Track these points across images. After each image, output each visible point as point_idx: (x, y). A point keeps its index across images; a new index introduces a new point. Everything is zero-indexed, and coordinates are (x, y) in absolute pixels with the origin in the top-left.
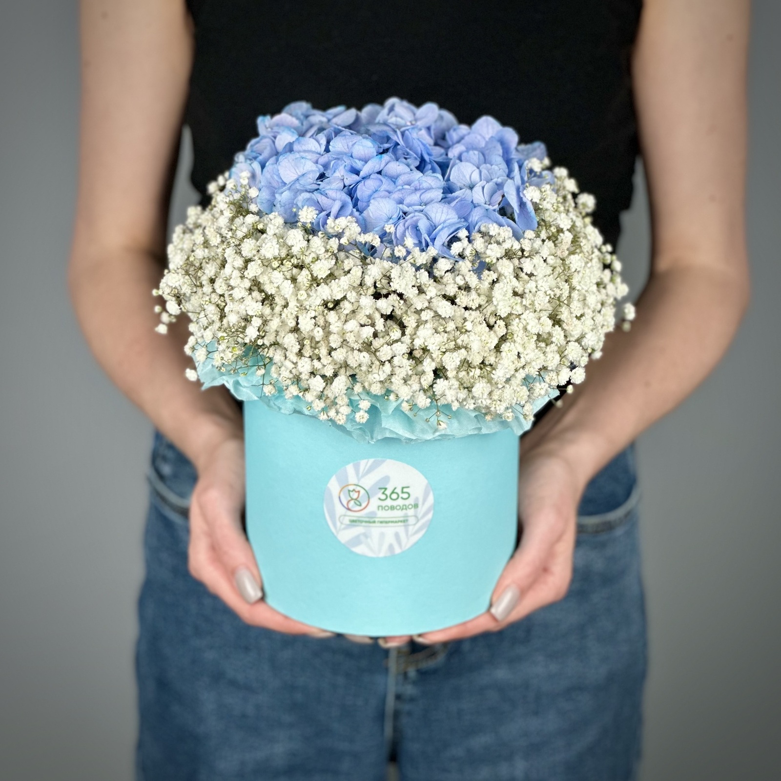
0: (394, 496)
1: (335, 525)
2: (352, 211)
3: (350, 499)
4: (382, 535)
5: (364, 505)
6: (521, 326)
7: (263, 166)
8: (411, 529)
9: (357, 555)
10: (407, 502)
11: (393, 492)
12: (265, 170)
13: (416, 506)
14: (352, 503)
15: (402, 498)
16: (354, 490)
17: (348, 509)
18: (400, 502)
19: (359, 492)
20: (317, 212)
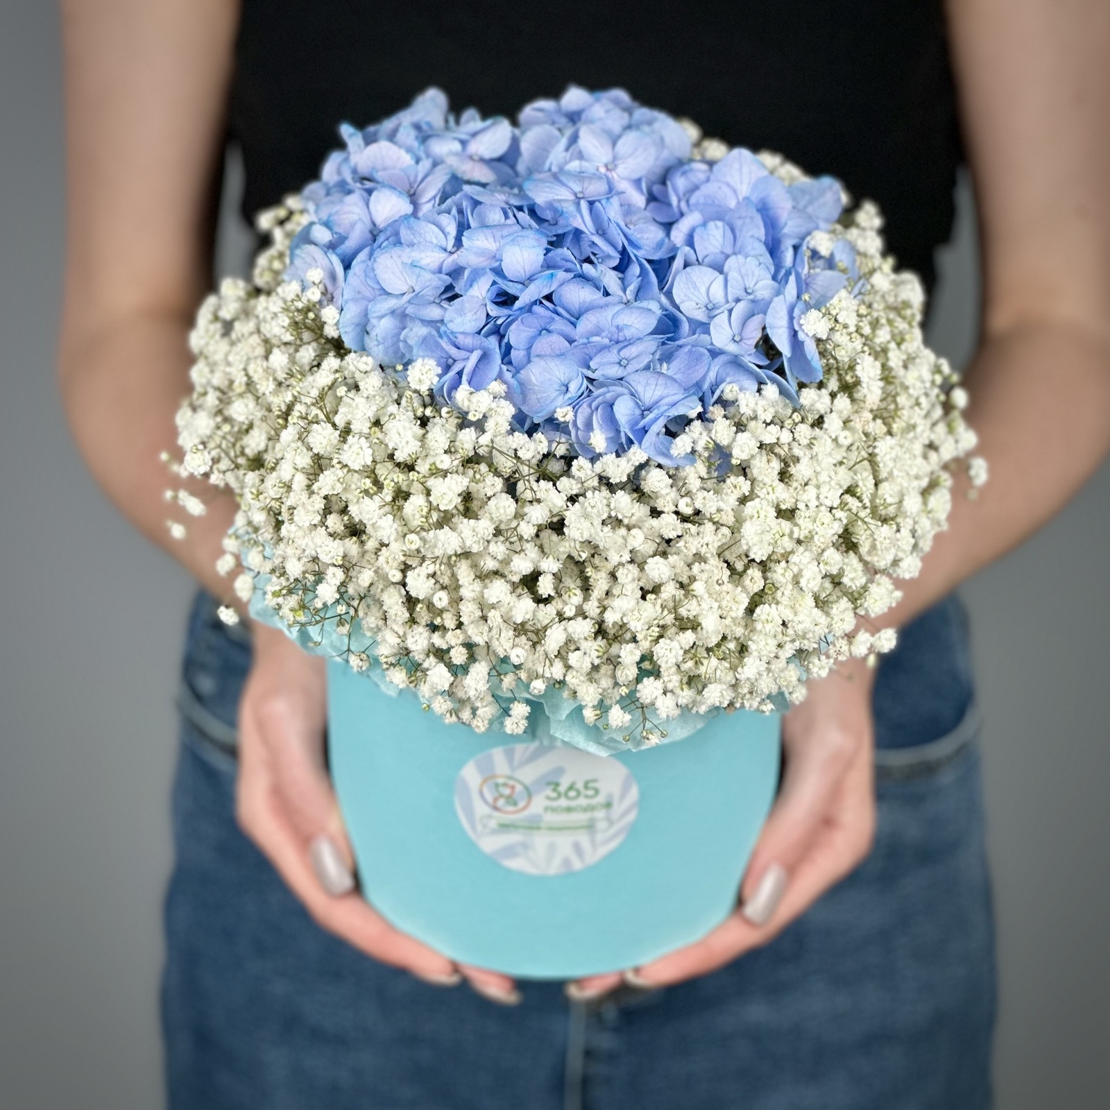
0: (572, 794)
1: (474, 828)
2: (501, 369)
3: (496, 795)
4: (552, 848)
5: (521, 804)
6: (789, 575)
7: (347, 266)
8: (600, 837)
9: (509, 871)
10: (594, 801)
11: (571, 788)
12: (351, 272)
13: (608, 805)
14: (501, 802)
15: (587, 797)
16: (505, 785)
17: (496, 808)
18: (582, 801)
19: (513, 788)
20: (439, 371)
